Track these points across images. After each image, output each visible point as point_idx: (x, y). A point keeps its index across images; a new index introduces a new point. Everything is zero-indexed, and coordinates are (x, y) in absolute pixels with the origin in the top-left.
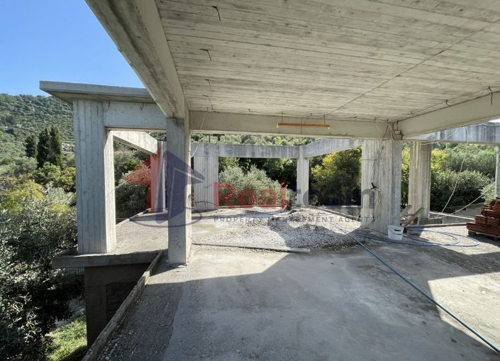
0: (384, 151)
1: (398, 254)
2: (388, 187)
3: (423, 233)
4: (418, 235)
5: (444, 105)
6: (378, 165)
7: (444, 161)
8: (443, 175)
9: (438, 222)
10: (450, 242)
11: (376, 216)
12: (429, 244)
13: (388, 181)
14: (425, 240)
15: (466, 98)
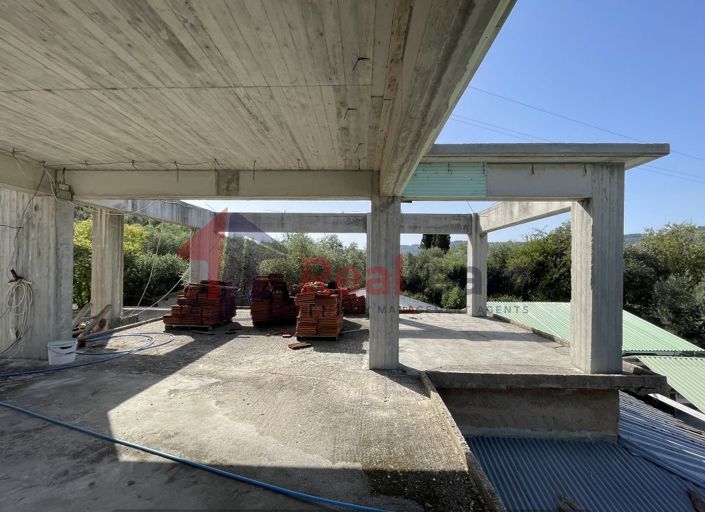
0: (39, 214)
1: (63, 388)
2: (48, 276)
3: (111, 341)
4: (102, 346)
5: (130, 166)
6: (28, 238)
7: (146, 241)
8: (143, 259)
9: (134, 321)
10: (144, 345)
11: (22, 330)
12: (117, 355)
13: (48, 266)
14: (112, 351)
15: (155, 166)
